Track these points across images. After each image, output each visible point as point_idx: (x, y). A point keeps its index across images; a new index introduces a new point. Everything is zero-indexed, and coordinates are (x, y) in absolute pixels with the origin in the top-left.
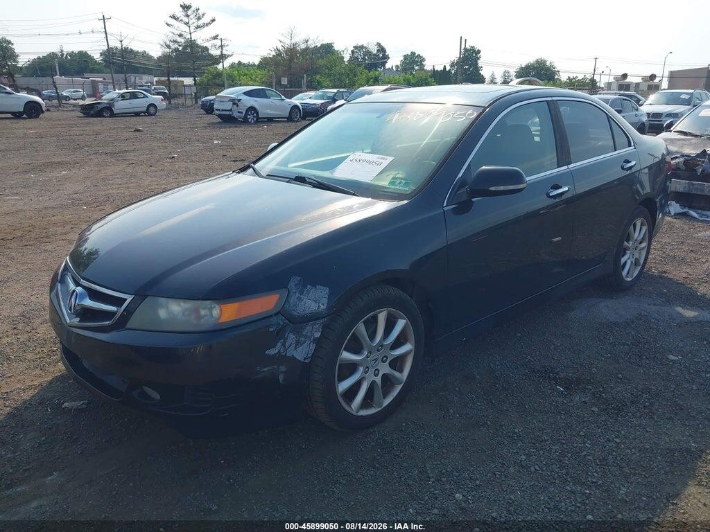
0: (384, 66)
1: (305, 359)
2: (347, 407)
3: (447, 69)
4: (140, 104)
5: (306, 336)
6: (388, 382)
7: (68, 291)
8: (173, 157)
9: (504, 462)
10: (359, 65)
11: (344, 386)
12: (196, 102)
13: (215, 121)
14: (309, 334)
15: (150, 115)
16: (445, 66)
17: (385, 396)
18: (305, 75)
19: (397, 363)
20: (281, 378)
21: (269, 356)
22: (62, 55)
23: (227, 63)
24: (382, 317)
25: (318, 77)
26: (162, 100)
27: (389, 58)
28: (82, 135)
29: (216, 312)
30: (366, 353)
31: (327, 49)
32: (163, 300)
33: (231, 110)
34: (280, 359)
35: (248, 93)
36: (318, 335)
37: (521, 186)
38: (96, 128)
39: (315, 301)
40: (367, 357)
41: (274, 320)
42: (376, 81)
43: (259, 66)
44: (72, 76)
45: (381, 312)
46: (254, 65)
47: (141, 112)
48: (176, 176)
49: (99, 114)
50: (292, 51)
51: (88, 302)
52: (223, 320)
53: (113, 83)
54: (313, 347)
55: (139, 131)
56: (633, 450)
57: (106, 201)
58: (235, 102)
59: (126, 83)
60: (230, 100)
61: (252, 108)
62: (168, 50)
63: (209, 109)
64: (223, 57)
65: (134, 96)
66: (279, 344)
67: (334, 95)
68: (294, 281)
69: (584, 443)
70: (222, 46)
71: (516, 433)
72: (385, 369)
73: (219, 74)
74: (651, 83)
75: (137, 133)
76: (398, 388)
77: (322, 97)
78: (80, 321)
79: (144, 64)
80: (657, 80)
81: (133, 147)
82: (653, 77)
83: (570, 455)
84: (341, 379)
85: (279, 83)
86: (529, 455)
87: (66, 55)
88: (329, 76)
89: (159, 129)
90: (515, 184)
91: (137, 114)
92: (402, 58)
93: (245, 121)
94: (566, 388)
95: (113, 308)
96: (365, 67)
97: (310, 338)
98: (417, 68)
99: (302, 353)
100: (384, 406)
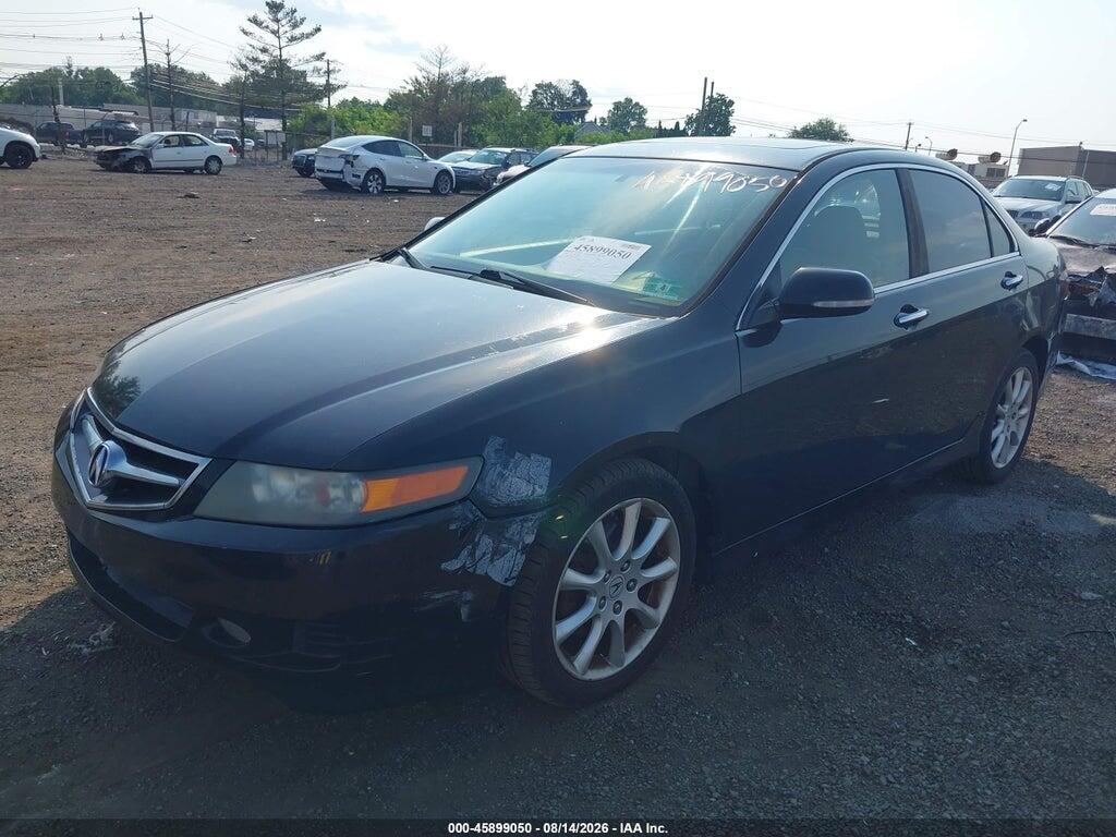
0: (583, 118)
1: (506, 580)
2: (567, 666)
3: (681, 128)
4: (194, 155)
5: (510, 541)
6: (635, 622)
7: (89, 448)
8: (250, 240)
9: (835, 767)
10: (544, 114)
11: (564, 628)
12: (285, 158)
13: (314, 188)
14: (516, 538)
15: (210, 173)
16: (678, 123)
17: (629, 645)
18: (460, 125)
19: (650, 592)
20: (464, 611)
21: (446, 572)
22: (70, 72)
23: (336, 99)
24: (632, 514)
25: (480, 127)
26: (231, 151)
27: (591, 105)
28: (98, 198)
29: (358, 495)
30: (602, 573)
31: (495, 86)
32: (260, 469)
33: (342, 172)
34: (466, 578)
35: (370, 147)
36: (530, 539)
37: (866, 303)
38: (123, 189)
39: (527, 480)
40: (605, 580)
41: (458, 510)
42: (570, 140)
43: (385, 106)
44: (84, 106)
45: (632, 503)
46: (378, 105)
47: (194, 168)
48: (254, 271)
49: (128, 167)
50: (439, 86)
51: (126, 468)
52: (369, 507)
53: (151, 120)
54: (521, 559)
55: (193, 196)
56: (1044, 750)
57: (142, 304)
58: (349, 159)
59: (173, 121)
60: (341, 156)
61: (375, 171)
62: (242, 73)
63: (305, 168)
64: (329, 89)
65: (185, 142)
66: (465, 553)
67: (507, 158)
68: (493, 445)
69: (963, 737)
70: (328, 72)
71: (846, 716)
72: (631, 601)
73: (321, 117)
74: (992, 166)
75: (189, 200)
76: (650, 635)
77: (485, 160)
78: (106, 501)
79: (203, 94)
80: (1001, 162)
81: (184, 221)
82: (995, 157)
83: (942, 756)
84: (561, 617)
85: (418, 135)
86: (874, 756)
87: (77, 73)
88: (497, 128)
89: (225, 196)
90: (857, 299)
91: (189, 171)
92: (611, 107)
93: (364, 190)
94: (921, 642)
95: (172, 480)
96: (554, 118)
97: (517, 544)
98: (633, 123)
99: (502, 569)
100: (625, 665)
